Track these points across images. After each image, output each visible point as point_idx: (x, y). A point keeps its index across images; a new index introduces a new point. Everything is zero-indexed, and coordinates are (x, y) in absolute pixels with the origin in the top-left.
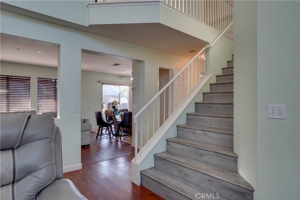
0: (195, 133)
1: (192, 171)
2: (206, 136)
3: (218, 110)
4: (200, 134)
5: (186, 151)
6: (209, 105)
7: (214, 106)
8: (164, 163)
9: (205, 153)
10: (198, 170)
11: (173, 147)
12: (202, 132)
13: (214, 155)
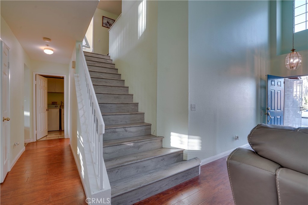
0: (115, 132)
1: (150, 161)
2: (126, 132)
3: (112, 109)
4: (120, 132)
5: (124, 150)
6: (102, 105)
7: (107, 105)
8: (117, 171)
9: (141, 144)
10: (155, 157)
11: (106, 153)
12: (123, 129)
13: (149, 143)
